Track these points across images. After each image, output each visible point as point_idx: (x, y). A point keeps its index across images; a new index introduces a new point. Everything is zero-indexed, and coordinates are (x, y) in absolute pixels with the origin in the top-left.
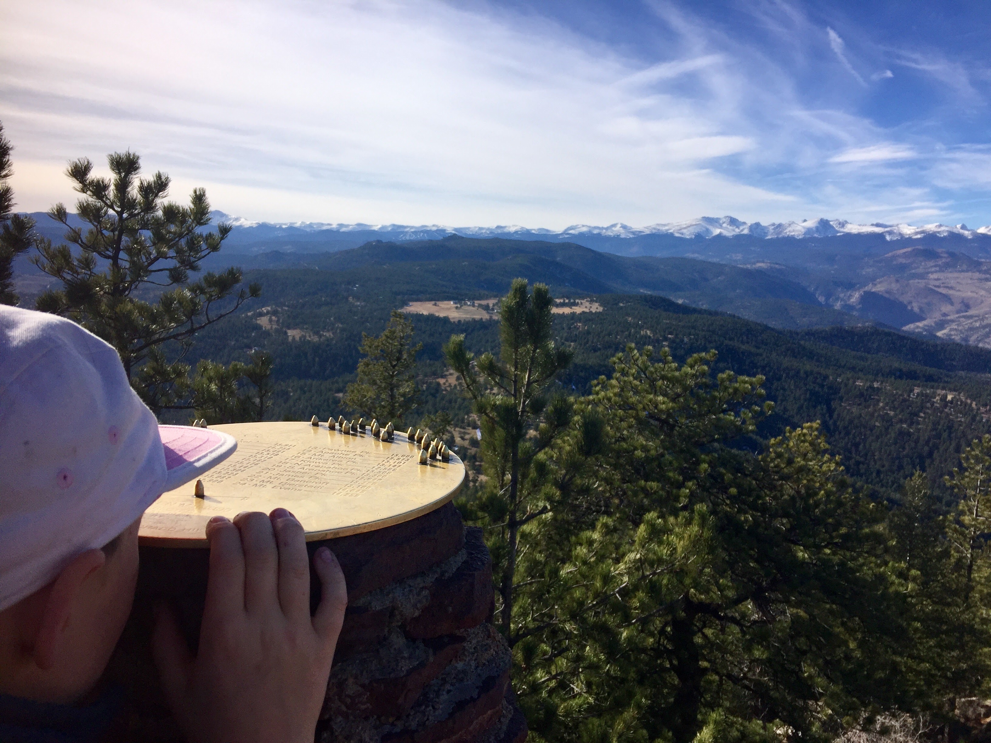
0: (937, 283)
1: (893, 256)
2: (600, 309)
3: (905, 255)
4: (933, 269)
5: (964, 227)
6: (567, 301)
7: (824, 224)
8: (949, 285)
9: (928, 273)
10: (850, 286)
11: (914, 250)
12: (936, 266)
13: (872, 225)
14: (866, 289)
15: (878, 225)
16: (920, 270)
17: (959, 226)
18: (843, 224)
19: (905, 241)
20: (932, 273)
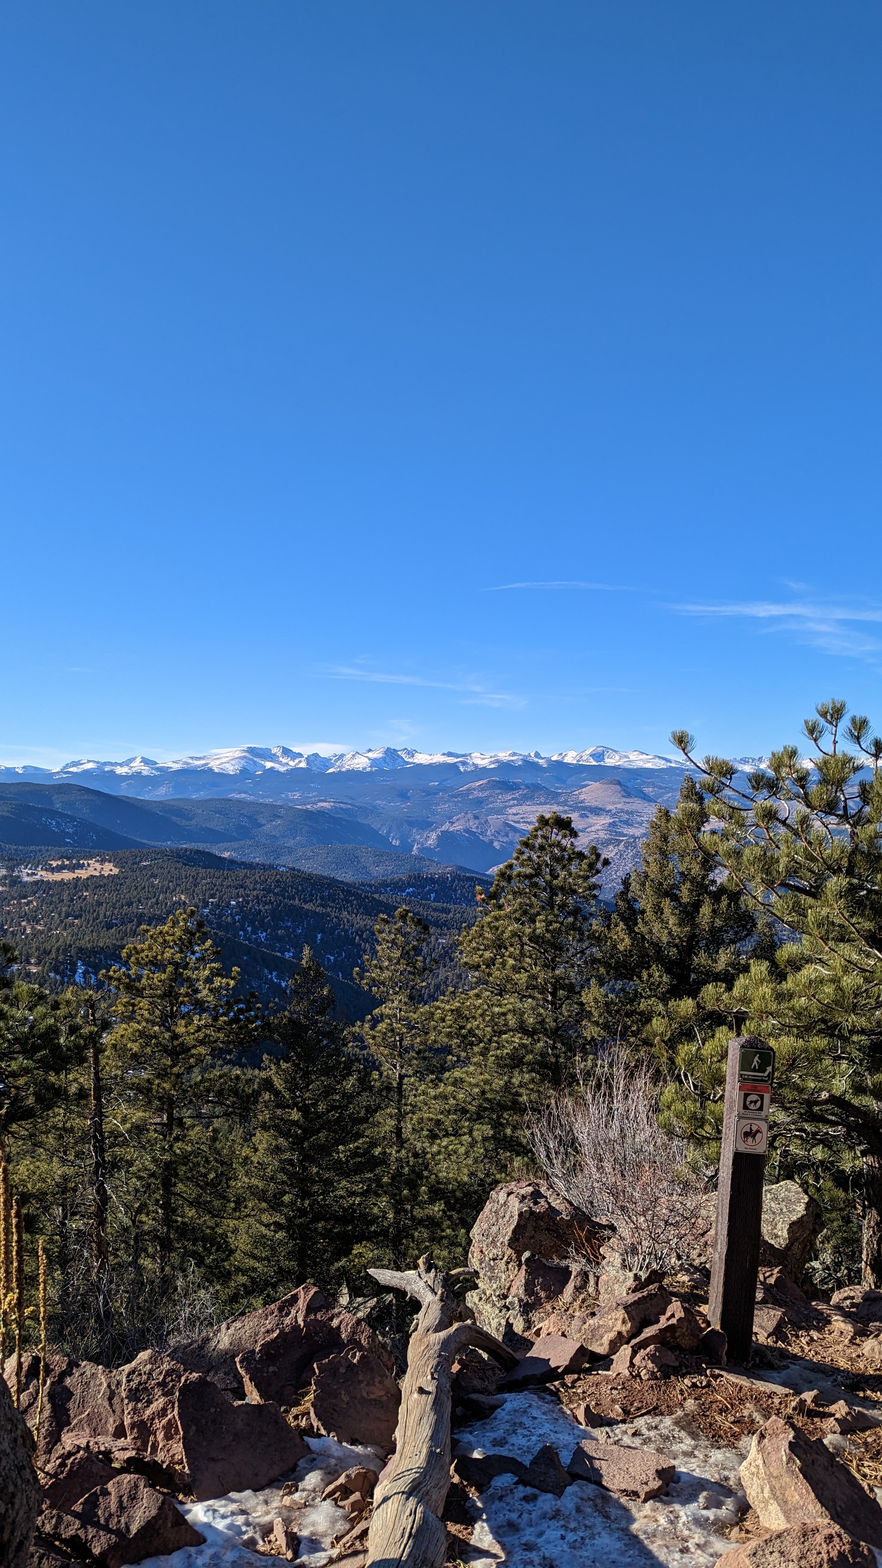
0: (516, 818)
1: (468, 790)
2: (116, 871)
3: (481, 788)
4: (512, 802)
5: (537, 755)
6: (67, 863)
7: (391, 754)
8: (529, 820)
9: (506, 807)
10: (426, 825)
11: (489, 782)
12: (513, 799)
13: (444, 754)
14: (443, 828)
15: (450, 754)
16: (498, 804)
17: (532, 755)
18: (411, 754)
19: (480, 772)
20: (511, 807)
